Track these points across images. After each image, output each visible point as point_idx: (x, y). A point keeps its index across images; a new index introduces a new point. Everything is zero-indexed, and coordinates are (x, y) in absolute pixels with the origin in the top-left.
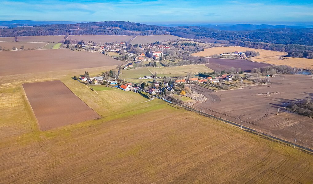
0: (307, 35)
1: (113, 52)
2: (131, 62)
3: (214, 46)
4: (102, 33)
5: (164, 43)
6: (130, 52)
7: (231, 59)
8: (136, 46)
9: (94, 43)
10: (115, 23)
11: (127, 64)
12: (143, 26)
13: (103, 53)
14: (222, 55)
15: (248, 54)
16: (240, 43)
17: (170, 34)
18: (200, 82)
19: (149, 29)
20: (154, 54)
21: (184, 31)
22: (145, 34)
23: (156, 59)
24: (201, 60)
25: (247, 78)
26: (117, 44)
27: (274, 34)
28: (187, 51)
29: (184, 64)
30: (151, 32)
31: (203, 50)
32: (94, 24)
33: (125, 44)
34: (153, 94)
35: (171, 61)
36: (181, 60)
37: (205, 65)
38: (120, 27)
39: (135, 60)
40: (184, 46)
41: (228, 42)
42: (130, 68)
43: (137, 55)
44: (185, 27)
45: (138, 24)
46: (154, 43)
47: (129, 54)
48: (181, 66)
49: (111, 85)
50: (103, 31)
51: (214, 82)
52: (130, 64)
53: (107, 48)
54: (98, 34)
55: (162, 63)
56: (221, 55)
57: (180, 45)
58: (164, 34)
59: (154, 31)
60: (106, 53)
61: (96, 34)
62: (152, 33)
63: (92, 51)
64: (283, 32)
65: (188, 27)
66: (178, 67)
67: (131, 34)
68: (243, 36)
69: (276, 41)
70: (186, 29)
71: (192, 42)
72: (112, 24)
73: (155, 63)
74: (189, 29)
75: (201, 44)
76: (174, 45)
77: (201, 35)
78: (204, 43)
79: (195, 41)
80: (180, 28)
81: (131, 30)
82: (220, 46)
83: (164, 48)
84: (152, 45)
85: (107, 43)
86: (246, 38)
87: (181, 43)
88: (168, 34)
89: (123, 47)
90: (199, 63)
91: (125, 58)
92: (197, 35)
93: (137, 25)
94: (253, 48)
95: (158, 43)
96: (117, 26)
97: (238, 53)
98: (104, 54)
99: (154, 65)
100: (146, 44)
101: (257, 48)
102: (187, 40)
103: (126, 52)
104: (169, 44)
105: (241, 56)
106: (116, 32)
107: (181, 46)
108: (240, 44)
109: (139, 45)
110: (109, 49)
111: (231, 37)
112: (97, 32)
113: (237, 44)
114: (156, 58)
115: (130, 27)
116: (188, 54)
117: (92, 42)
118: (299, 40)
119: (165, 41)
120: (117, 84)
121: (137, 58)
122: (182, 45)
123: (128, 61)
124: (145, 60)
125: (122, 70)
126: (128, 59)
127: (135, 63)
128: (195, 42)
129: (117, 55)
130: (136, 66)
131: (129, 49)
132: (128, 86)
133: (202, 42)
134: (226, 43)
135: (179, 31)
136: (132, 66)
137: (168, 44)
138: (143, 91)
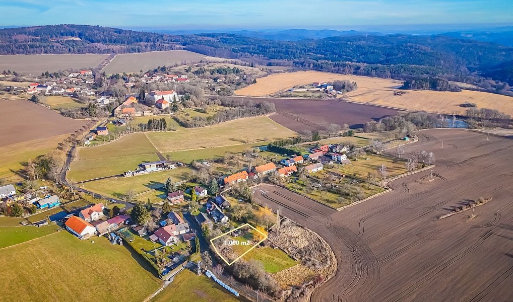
0: (407, 47)
1: (59, 95)
2: (104, 120)
3: (270, 72)
4: (38, 50)
5: (177, 69)
7: (311, 98)
8: (114, 78)
9: (15, 74)
10: (68, 28)
11: (94, 127)
12: (128, 35)
13: (34, 99)
14: (293, 90)
16: (314, 64)
17: (184, 49)
18: (282, 175)
19: (141, 41)
20: (157, 98)
21: (209, 43)
22: (133, 50)
23: (163, 108)
24: (258, 107)
26: (71, 75)
27: (357, 46)
28: (226, 86)
29: (228, 116)
30: (146, 47)
31: (255, 82)
32: (22, 30)
33: (90, 73)
34: (171, 244)
35: (198, 111)
37: (271, 117)
38: (80, 36)
39: (113, 115)
40: (216, 75)
41: (291, 62)
42: (101, 139)
43: (119, 101)
44: (208, 35)
45: (119, 31)
46: (156, 71)
47: (99, 100)
48: (222, 124)
49: (37, 212)
50: (40, 46)
51: (313, 170)
53: (46, 86)
55: (179, 117)
56: (290, 90)
57: (208, 73)
58: (172, 49)
59: (152, 43)
60: (41, 99)
61: (23, 53)
62: (149, 48)
63: (6, 94)
64: (364, 42)
65: (213, 36)
66: (216, 126)
67: (105, 50)
68: (309, 51)
69: (363, 58)
70: (211, 39)
71: (232, 66)
72: (62, 31)
73: (163, 120)
74: (215, 39)
75: (247, 70)
76: (197, 73)
77: (240, 51)
78: (252, 66)
79: (235, 64)
80: (200, 38)
81: (105, 41)
82: (281, 72)
83: (177, 80)
84: (151, 74)
85: (47, 73)
87: (210, 68)
88: (180, 49)
89: (87, 82)
91: (88, 111)
92: (233, 50)
93: (116, 32)
94: (337, 73)
95: (163, 69)
96: (72, 35)
97: (319, 85)
98: (35, 102)
99: (161, 125)
100: (138, 73)
101: (343, 73)
103: (92, 93)
104: (187, 71)
106: (71, 48)
107: (212, 74)
108: (313, 67)
109: (121, 75)
110: (49, 88)
111: (291, 52)
112: (25, 47)
113: (309, 66)
114: (164, 106)
115: (102, 36)
116: (228, 93)
117: (12, 72)
118: (397, 55)
119: (176, 66)
120: (57, 205)
121: (118, 109)
122: (212, 73)
123: (95, 119)
124: (139, 114)
125: (78, 148)
126: (95, 113)
127: (114, 123)
128: (237, 66)
130: (116, 131)
131: (100, 86)
132: (92, 214)
133: (249, 66)
134: (289, 66)
135: (200, 42)
136: (106, 133)
137: (183, 72)
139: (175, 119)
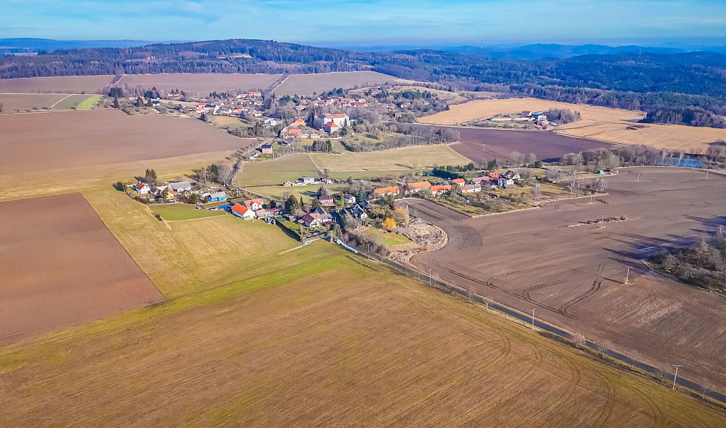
0: (690, 69)
1: (227, 115)
2: (269, 141)
3: (472, 98)
4: (205, 68)
5: (355, 92)
6: (271, 116)
7: (513, 129)
8: (285, 100)
9: (183, 94)
10: (238, 44)
11: (259, 146)
12: (305, 51)
13: (203, 118)
14: (493, 120)
15: (554, 117)
16: (535, 90)
17: (372, 69)
18: (434, 193)
19: (320, 59)
20: (326, 120)
21: (406, 63)
22: (310, 70)
23: (332, 132)
24: (440, 135)
25: (550, 180)
26: (239, 96)
27: (615, 68)
28: (410, 112)
29: (399, 143)
30: (325, 66)
31: (447, 109)
32: (189, 46)
33: (259, 95)
34: (314, 226)
35: (369, 136)
36: (393, 134)
37: (451, 146)
38: (251, 52)
39: (279, 136)
40: (401, 99)
41: (508, 87)
42: (266, 156)
43: (286, 123)
44: (408, 53)
45: (295, 47)
46: (330, 93)
47: (266, 121)
48: (392, 151)
49: (209, 203)
50: (208, 64)
51: (469, 191)
52: (265, 146)
53: (215, 106)
54: (196, 71)
55: (347, 142)
56: (489, 120)
57: (392, 97)
58: (357, 70)
59: (333, 62)
60: (209, 118)
61: (190, 72)
62: (328, 68)
63: (176, 112)
64: (633, 62)
65: (413, 53)
66: (385, 151)
67: (277, 69)
68: (542, 73)
69: (619, 84)
70: (410, 57)
71: (422, 90)
72: (232, 47)
73: (328, 142)
74: (416, 58)
75: (442, 94)
76: (378, 96)
77: (443, 72)
78: (450, 90)
79: (428, 87)
80: (396, 56)
81: (278, 59)
82: (487, 98)
83: (353, 104)
84: (325, 97)
85: (214, 94)
86: (549, 77)
87: (395, 91)
88: (366, 69)
89: (255, 104)
90: (436, 142)
91: (256, 130)
92: (435, 71)
93: (292, 48)
94: (564, 101)
95: (339, 92)
96: (243, 52)
97: (530, 115)
98: (204, 120)
99: (327, 147)
100: (311, 96)
101: (574, 101)
102: (408, 85)
103: (260, 115)
104: (367, 94)
105: (536, 123)
106: (241, 67)
107: (396, 98)
108: (534, 93)
109: (292, 97)
110: (217, 108)
111: (515, 74)
112: (193, 65)
113: (528, 92)
114: (333, 130)
115: (276, 53)
116: (410, 119)
117: (180, 92)
118: (673, 80)
119: (356, 88)
120: (225, 200)
121: (285, 130)
122: (396, 96)
123: (261, 138)
124: (305, 136)
125: (243, 162)
126: (262, 133)
127: (280, 143)
128: (428, 90)
129: (236, 123)
130: (280, 151)
131: (269, 108)
132: (253, 205)
133: (445, 90)
134: (503, 91)
135: (393, 62)
136: (270, 151)
137: (362, 95)
138: (288, 219)
139: (343, 143)
